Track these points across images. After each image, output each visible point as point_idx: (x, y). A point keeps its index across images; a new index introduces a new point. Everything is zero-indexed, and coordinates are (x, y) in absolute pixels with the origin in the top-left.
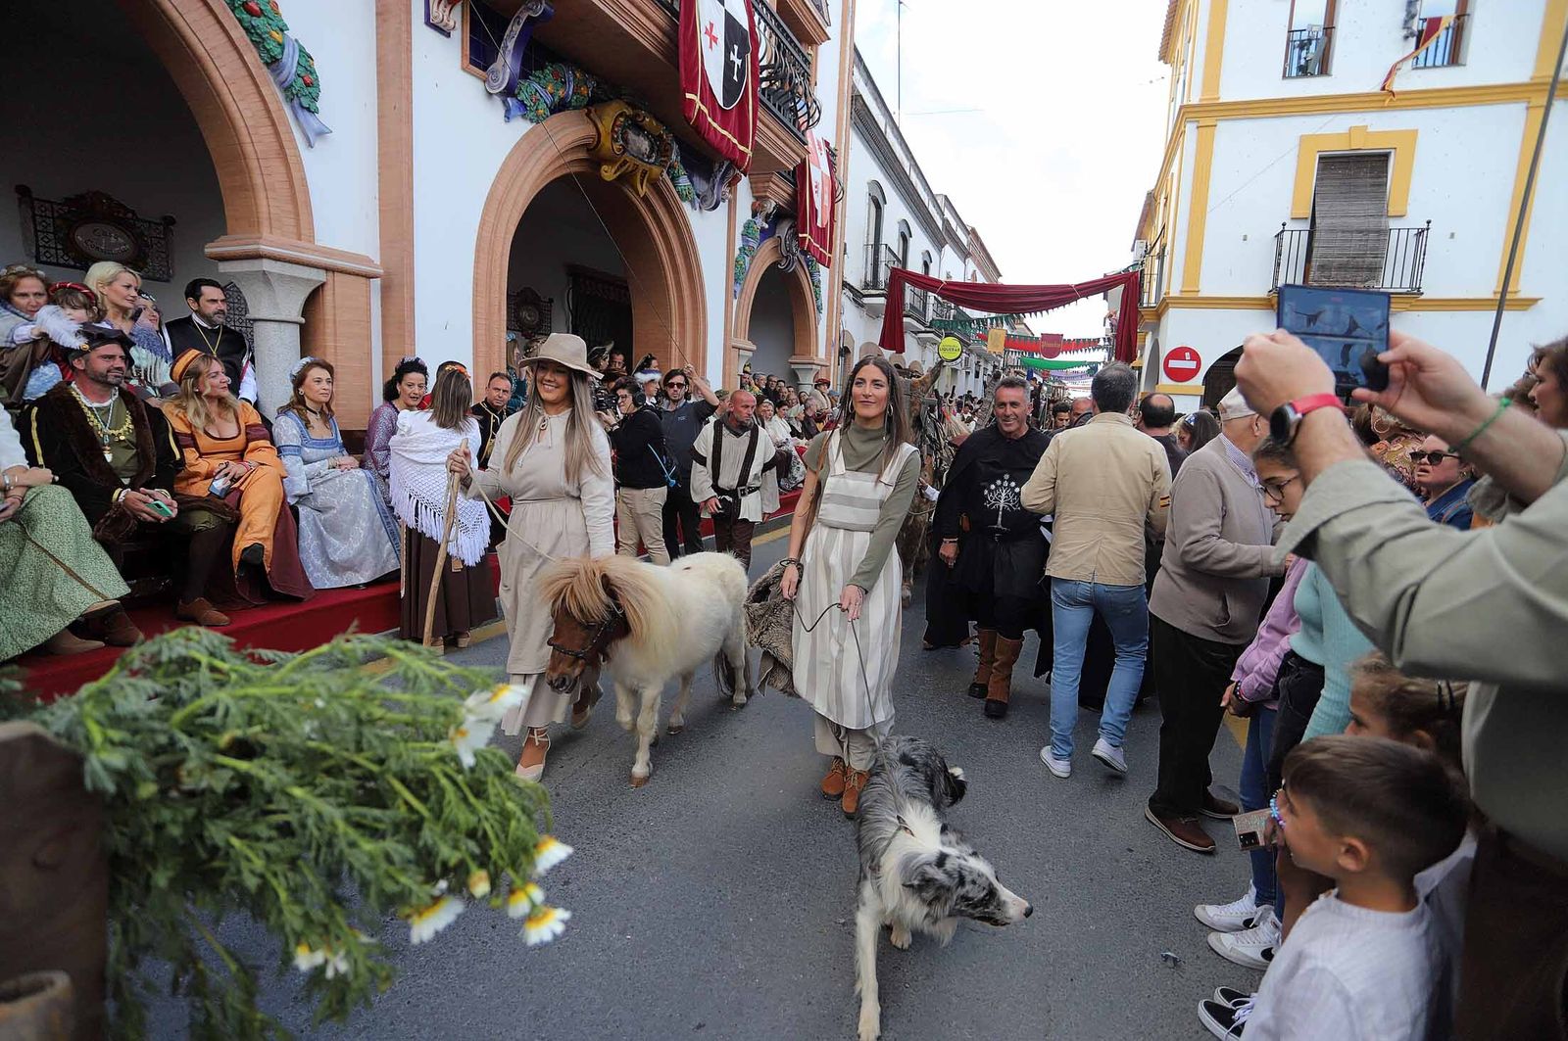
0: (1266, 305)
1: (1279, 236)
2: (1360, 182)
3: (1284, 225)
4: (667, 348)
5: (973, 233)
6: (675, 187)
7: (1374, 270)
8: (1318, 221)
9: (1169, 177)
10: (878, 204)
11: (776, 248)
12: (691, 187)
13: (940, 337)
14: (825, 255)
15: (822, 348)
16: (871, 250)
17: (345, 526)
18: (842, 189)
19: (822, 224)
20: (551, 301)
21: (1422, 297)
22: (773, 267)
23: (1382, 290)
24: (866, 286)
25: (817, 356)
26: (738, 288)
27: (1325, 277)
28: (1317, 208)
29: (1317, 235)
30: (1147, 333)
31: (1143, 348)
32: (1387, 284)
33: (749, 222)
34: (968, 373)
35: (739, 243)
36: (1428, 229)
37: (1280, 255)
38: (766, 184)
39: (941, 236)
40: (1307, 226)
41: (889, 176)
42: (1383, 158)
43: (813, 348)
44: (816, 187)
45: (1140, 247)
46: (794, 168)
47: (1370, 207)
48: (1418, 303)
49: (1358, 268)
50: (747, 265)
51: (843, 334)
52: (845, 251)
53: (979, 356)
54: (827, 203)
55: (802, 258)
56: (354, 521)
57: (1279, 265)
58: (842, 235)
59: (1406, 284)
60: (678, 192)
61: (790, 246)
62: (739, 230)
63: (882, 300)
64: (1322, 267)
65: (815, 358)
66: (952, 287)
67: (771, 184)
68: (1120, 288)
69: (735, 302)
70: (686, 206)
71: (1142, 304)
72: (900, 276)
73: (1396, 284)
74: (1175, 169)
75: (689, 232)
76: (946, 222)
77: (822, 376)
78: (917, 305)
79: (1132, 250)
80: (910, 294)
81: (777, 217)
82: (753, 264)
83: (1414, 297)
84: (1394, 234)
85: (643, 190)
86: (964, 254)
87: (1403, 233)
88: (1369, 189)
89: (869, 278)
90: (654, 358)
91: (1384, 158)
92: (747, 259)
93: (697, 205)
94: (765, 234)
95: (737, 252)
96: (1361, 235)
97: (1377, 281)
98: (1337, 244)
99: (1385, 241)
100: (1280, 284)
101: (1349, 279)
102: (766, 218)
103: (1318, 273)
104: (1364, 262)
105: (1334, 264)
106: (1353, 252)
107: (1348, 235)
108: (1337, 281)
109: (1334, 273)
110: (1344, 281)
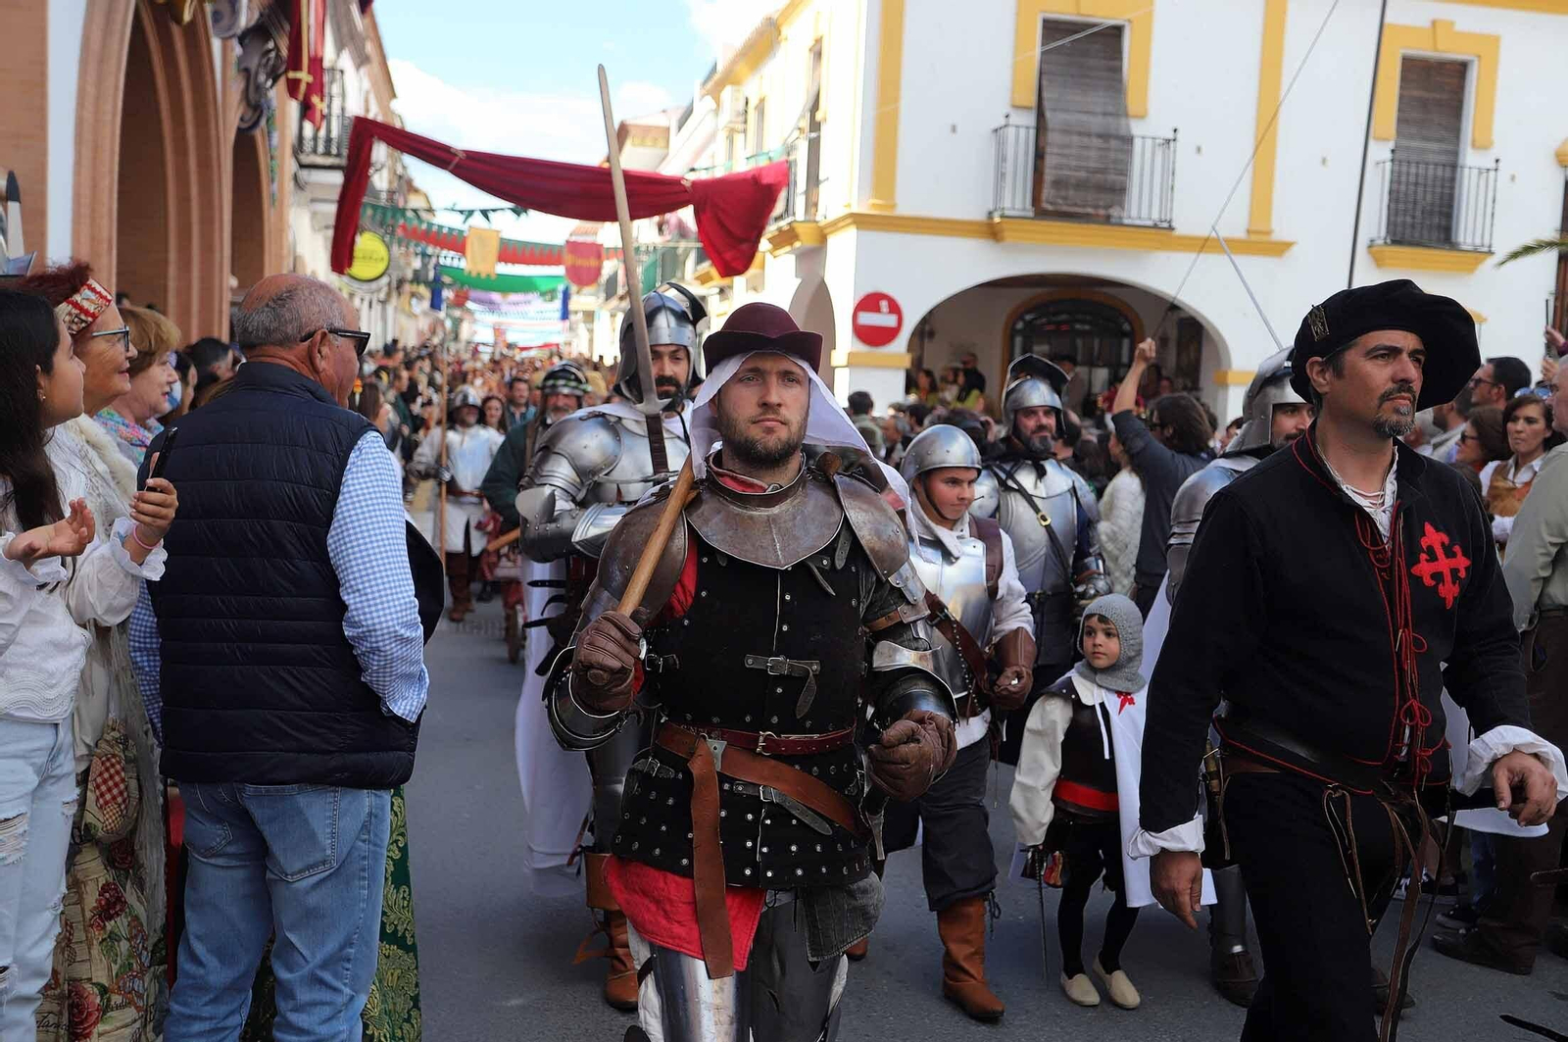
0: (983, 232)
1: (998, 131)
2: (1092, 62)
3: (1006, 115)
7: (1117, 192)
8: (1048, 114)
21: (1177, 233)
23: (1126, 221)
27: (1061, 198)
28: (1045, 95)
29: (1053, 137)
32: (1134, 213)
36: (1174, 140)
37: (1004, 160)
40: (1029, 119)
42: (1115, 31)
47: (1108, 100)
48: (1170, 241)
49: (1100, 188)
57: (1003, 175)
59: (1155, 216)
64: (1058, 183)
73: (1144, 213)
83: (1161, 233)
84: (1138, 143)
87: (1149, 142)
88: (1104, 74)
91: (1117, 32)
96: (1100, 141)
97: (1123, 208)
98: (1074, 151)
99: (1129, 152)
100: (1007, 203)
101: (1090, 203)
102: (242, 39)
103: (1053, 192)
104: (1106, 181)
105: (1073, 181)
106: (1092, 165)
107: (1086, 140)
108: (1076, 205)
109: (1071, 193)
110: (1084, 206)
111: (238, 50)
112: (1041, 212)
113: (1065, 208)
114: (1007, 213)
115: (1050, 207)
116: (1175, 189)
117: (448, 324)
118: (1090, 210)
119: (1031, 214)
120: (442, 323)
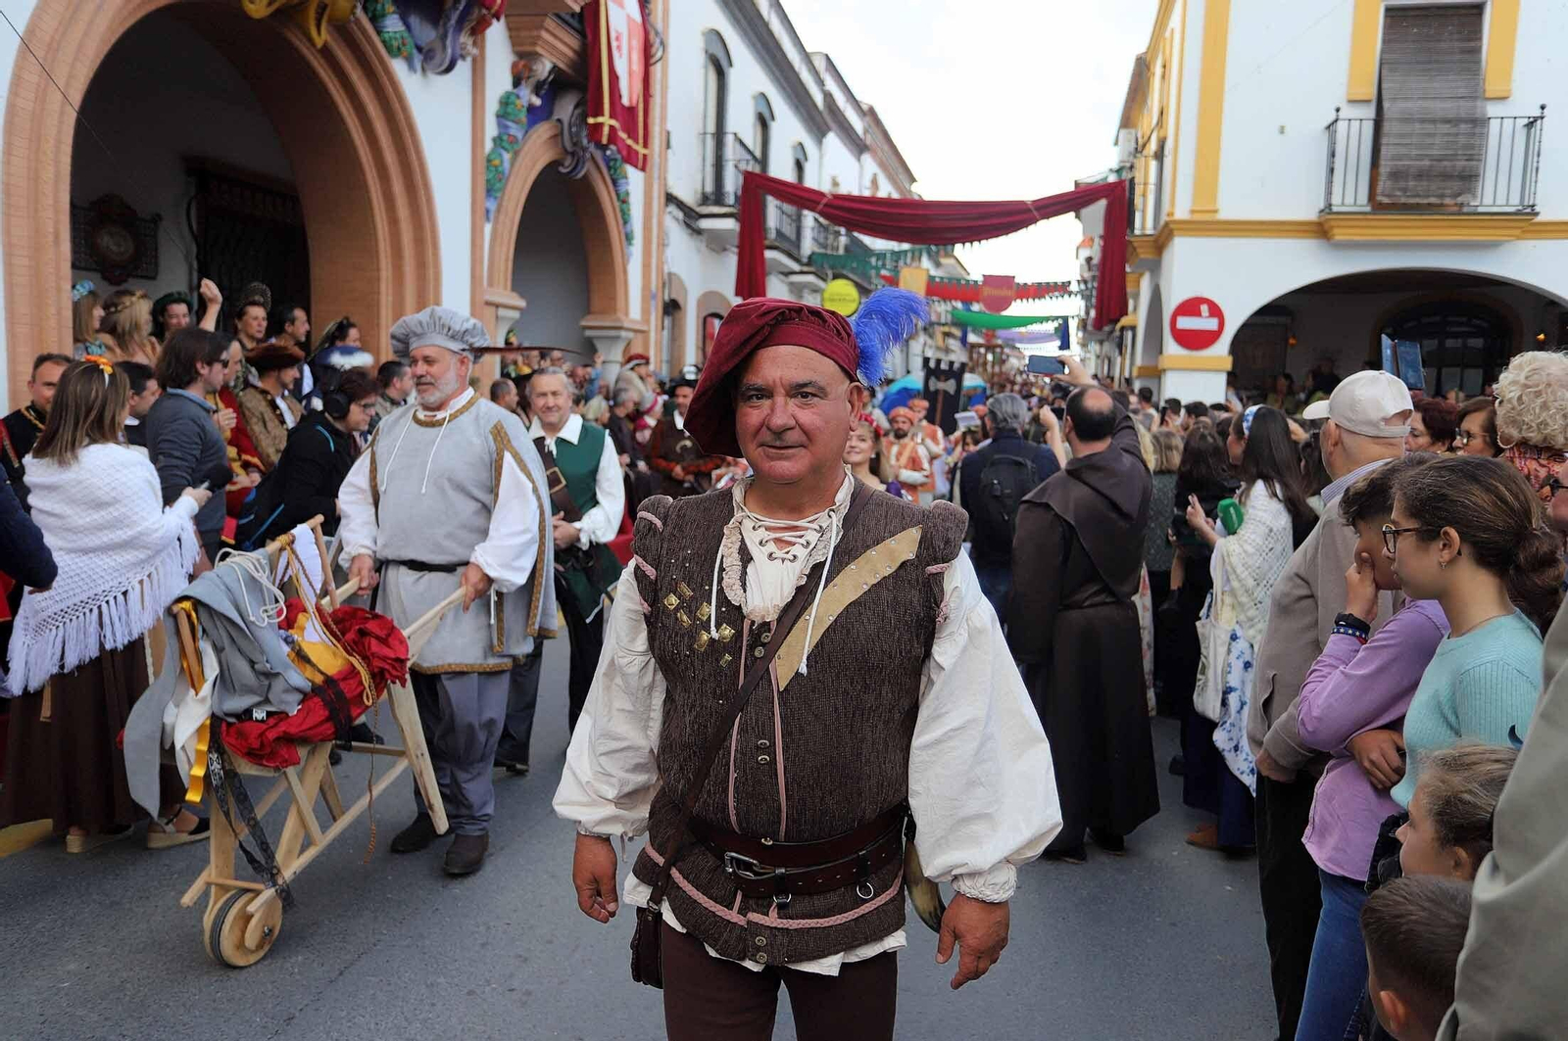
0: (1315, 232)
1: (1331, 127)
2: (1443, 45)
3: (1338, 110)
5: (870, 114)
6: (379, 32)
7: (1469, 179)
8: (1386, 105)
9: (1167, 34)
10: (719, 67)
11: (557, 137)
12: (406, 35)
13: (824, 280)
14: (637, 153)
15: (635, 303)
16: (710, 143)
18: (662, 43)
19: (631, 100)
20: (157, 219)
21: (1539, 219)
22: (552, 167)
23: (1480, 209)
24: (705, 200)
25: (627, 314)
26: (492, 205)
27: (1399, 189)
28: (1384, 86)
29: (1387, 127)
30: (1141, 275)
31: (1136, 296)
32: (1488, 199)
33: (508, 95)
35: (491, 129)
36: (1542, 118)
37: (1333, 155)
38: (535, 33)
39: (821, 119)
40: (1370, 112)
41: (736, 21)
42: (1474, 11)
43: (620, 303)
44: (617, 39)
45: (1127, 138)
46: (582, 8)
47: (1459, 83)
48: (1532, 228)
49: (1446, 176)
50: (507, 165)
51: (669, 280)
52: (668, 146)
54: (637, 67)
55: (598, 155)
57: (1332, 170)
58: (663, 118)
59: (1515, 199)
60: (384, 42)
61: (578, 134)
62: (492, 106)
63: (730, 224)
64: (1396, 175)
65: (623, 317)
66: (840, 203)
67: (545, 35)
68: (1102, 204)
69: (488, 228)
70: (398, 67)
71: (1133, 229)
72: (758, 185)
73: (1501, 200)
74: (1175, 21)
75: (405, 109)
76: (828, 96)
77: (637, 349)
78: (789, 230)
79: (1116, 143)
80: (774, 212)
81: (554, 87)
82: (517, 164)
83: (1524, 221)
84: (1494, 125)
85: (323, 37)
86: (859, 147)
87: (1508, 124)
88: (1458, 57)
89: (709, 188)
90: (352, 326)
91: (1478, 10)
92: (507, 156)
93: (418, 65)
94: (535, 115)
95: (489, 145)
96: (1448, 126)
97: (1474, 196)
98: (1415, 140)
99: (1484, 136)
100: (1336, 200)
101: (1431, 193)
102: (537, 89)
103: (1389, 183)
104: (1454, 166)
105: (1412, 170)
106: (1435, 152)
107: (1429, 128)
108: (1418, 196)
109: (1412, 183)
110: (1428, 196)
111: (537, 102)
112: (1377, 206)
113: (1403, 200)
114: (1335, 209)
115: (1386, 200)
116: (1540, 171)
118: (1433, 200)
119: (1368, 209)
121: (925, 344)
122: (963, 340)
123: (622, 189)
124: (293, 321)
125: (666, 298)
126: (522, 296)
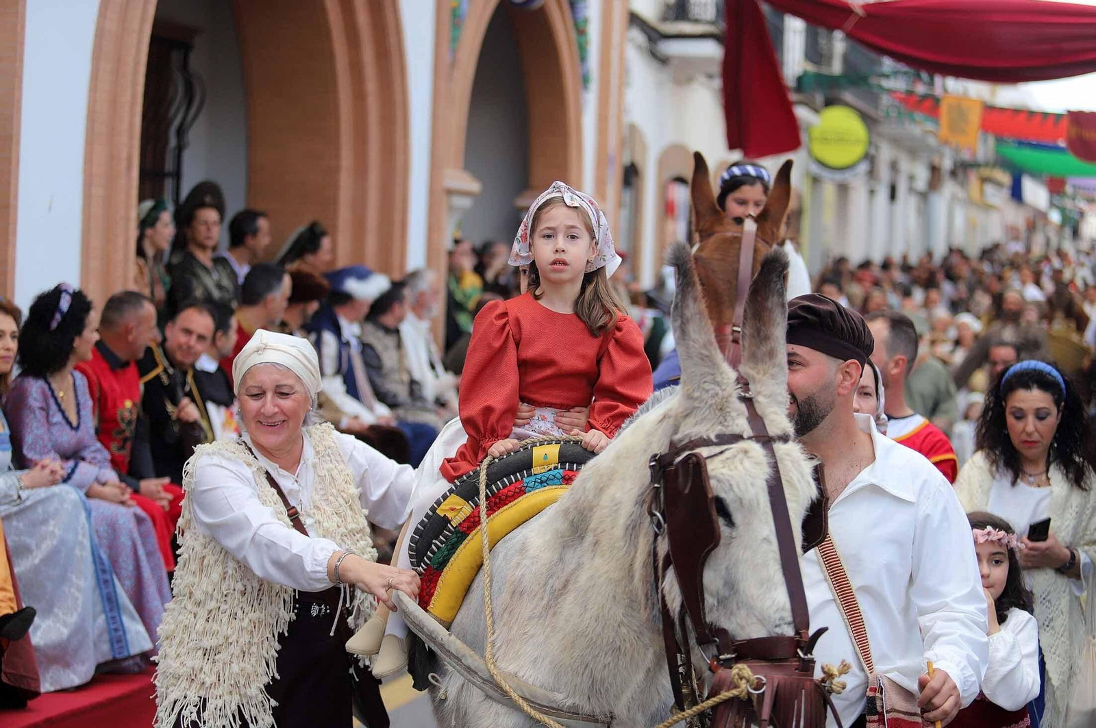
4: (331, 203)
13: (816, 111)
17: (49, 586)
24: (668, 15)
34: (872, 192)
50: (464, 6)
51: (632, 135)
53: (896, 142)
56: (63, 579)
63: (712, 51)
90: (323, 234)
117: (1055, 217)
120: (1044, 216)
121: (954, 198)
122: (1016, 193)
123: (581, 15)
124: (255, 232)
125: (626, 160)
126: (476, 174)
